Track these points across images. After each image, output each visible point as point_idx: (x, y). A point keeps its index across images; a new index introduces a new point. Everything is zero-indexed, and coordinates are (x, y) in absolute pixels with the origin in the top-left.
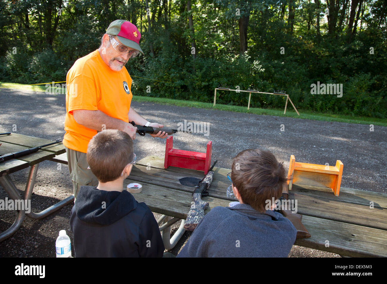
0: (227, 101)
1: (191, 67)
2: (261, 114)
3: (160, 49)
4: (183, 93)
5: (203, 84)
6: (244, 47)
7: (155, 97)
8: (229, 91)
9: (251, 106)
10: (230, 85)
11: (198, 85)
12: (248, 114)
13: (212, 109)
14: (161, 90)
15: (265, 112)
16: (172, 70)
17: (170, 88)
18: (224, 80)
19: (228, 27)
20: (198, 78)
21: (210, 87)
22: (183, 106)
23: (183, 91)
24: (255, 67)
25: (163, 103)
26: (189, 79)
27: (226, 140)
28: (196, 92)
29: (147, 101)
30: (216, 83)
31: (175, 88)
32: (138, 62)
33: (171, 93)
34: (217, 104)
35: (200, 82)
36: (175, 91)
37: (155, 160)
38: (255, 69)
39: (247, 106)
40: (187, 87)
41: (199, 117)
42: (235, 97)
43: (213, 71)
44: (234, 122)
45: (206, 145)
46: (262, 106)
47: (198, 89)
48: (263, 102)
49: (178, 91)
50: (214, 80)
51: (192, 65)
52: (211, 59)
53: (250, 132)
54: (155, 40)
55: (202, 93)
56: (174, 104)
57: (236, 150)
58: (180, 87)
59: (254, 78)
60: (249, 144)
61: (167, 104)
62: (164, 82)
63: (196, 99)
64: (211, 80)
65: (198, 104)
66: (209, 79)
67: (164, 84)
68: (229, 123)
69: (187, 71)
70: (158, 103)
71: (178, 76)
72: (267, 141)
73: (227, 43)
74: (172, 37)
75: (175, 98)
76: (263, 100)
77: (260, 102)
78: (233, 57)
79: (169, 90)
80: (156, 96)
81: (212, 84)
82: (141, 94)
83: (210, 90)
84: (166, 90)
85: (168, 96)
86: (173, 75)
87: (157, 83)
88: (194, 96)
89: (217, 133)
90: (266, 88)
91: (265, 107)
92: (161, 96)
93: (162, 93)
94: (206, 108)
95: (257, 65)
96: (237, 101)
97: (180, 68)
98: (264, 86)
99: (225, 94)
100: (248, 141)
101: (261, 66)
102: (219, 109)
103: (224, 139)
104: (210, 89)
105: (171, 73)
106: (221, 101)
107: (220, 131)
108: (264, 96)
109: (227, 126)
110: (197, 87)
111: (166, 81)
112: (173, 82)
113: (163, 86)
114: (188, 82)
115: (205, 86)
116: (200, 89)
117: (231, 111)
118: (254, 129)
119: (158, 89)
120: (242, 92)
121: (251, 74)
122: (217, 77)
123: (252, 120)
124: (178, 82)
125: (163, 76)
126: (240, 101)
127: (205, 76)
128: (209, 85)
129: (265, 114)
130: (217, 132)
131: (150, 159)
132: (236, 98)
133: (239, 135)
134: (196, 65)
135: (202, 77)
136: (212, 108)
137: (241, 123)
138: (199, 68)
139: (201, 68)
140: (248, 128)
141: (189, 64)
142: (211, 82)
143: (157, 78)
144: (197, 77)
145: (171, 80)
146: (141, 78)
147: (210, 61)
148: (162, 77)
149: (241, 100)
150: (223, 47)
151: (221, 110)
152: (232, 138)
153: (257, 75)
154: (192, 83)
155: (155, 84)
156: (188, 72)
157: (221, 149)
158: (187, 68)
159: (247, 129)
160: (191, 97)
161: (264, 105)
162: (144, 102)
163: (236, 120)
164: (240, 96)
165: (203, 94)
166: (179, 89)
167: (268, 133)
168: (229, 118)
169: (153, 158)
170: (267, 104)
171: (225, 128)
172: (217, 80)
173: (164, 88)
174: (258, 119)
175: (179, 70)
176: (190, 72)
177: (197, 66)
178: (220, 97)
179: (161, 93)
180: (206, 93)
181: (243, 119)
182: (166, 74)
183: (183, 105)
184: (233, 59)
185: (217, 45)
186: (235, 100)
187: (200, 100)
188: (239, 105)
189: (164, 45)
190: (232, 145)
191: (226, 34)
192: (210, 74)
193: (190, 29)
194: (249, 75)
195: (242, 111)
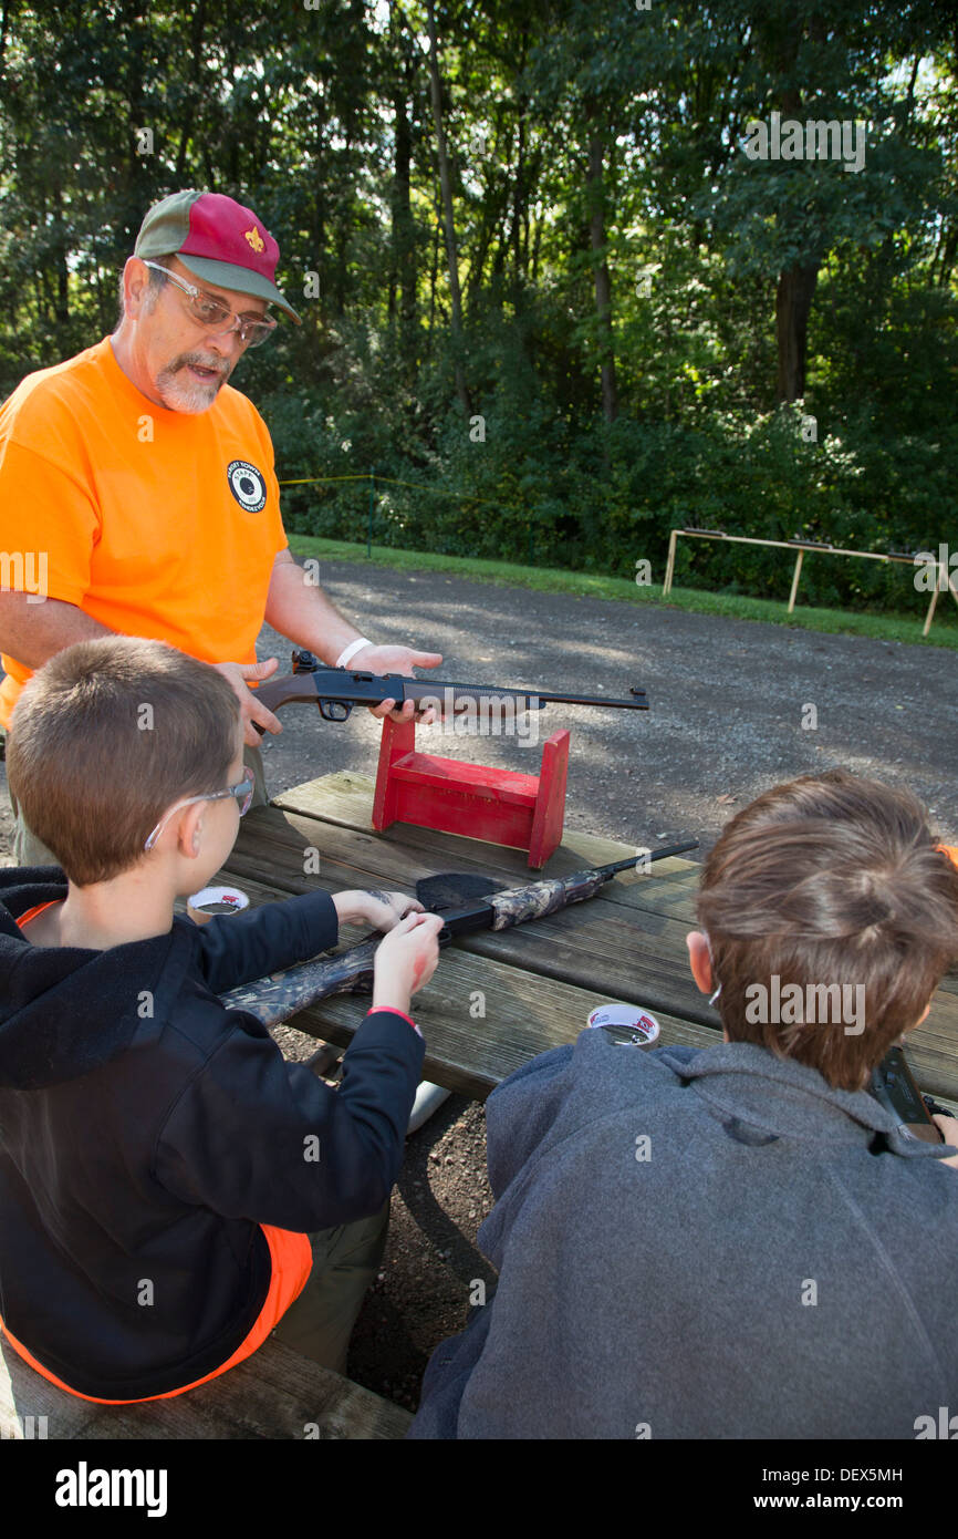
0: (717, 580)
1: (595, 452)
2: (836, 631)
3: (489, 386)
4: (563, 546)
5: (637, 514)
6: (791, 386)
7: (462, 556)
8: (728, 543)
9: (803, 600)
10: (733, 520)
11: (617, 518)
12: (787, 628)
13: (657, 607)
14: (486, 531)
15: (853, 624)
16: (530, 462)
17: (516, 524)
18: (710, 504)
19: (738, 312)
20: (618, 494)
21: (659, 528)
22: (554, 592)
23: (563, 539)
24: (829, 459)
25: (483, 575)
26: (587, 497)
27: (689, 721)
28: (609, 542)
29: (429, 569)
30: (682, 512)
31: (535, 525)
32: (411, 433)
33: (518, 544)
34: (677, 590)
35: (625, 508)
36: (534, 539)
37: (350, 791)
38: (828, 468)
39: (787, 599)
40: (577, 524)
41: (605, 633)
42: (750, 566)
43: (673, 470)
44: (729, 657)
45: (611, 734)
46: (847, 601)
47: (617, 532)
48: (852, 587)
49: (546, 537)
50: (675, 501)
51: (601, 445)
52: (669, 426)
53: (783, 697)
54: (473, 353)
55: (628, 547)
56: (522, 583)
57: (723, 759)
58: (551, 524)
59: (823, 497)
60: (774, 740)
61: (497, 582)
62: (496, 503)
63: (607, 566)
64: (666, 500)
65: (605, 585)
66: (659, 497)
67: (495, 510)
68: (712, 658)
69: (580, 466)
70: (466, 577)
71: (549, 483)
72: (847, 733)
73: (730, 369)
74: (532, 343)
75: (532, 561)
76: (851, 582)
77: (839, 588)
78: (751, 420)
79: (513, 533)
80: (466, 554)
81: (667, 518)
82: (415, 545)
83: (659, 538)
84: (503, 531)
85: (510, 554)
86: (529, 479)
87: (474, 508)
88: (602, 556)
89: (660, 693)
90: (864, 536)
91: (855, 606)
92: (485, 554)
93: (489, 541)
94: (636, 602)
95: (837, 452)
96: (755, 581)
97: (558, 457)
98: (859, 529)
99: (712, 555)
100: (772, 729)
101: (853, 455)
102: (680, 607)
103: (684, 718)
104: (659, 534)
105: (525, 473)
106: (697, 577)
107: (674, 687)
108: (854, 567)
109: (702, 668)
110: (613, 526)
111: (503, 500)
112: (528, 505)
113: (494, 519)
114: (582, 506)
115: (641, 524)
116: (624, 532)
117: (726, 617)
118: (802, 684)
119: (475, 528)
120: (776, 548)
121: (813, 486)
122: (685, 490)
123: (799, 651)
124: (547, 507)
125: (493, 481)
126: (765, 581)
127: (642, 488)
128: (657, 517)
129: (853, 630)
130: (661, 689)
131: (334, 787)
132: (750, 571)
133: (741, 705)
134: (614, 444)
135: (633, 490)
136: (656, 601)
137: (757, 661)
138: (625, 458)
139: (630, 457)
140: (779, 679)
141: (587, 443)
142: (664, 511)
143: (472, 488)
144: (616, 487)
145: (522, 498)
146: (419, 489)
147: (667, 433)
148: (492, 488)
149: (768, 579)
150: (716, 383)
151: (691, 610)
152: (712, 716)
153: (832, 488)
154: (597, 511)
155: (464, 510)
156: (584, 471)
157: (665, 756)
158: (583, 457)
159: (775, 685)
160: (590, 559)
161: (855, 600)
162: (417, 573)
163: (737, 649)
164: (765, 565)
165: (633, 549)
166: (547, 530)
167: (855, 703)
168: (714, 642)
169: (344, 786)
170: (865, 595)
171: (693, 678)
172: (685, 504)
173: (497, 525)
174: (822, 650)
175: (552, 464)
176: (594, 471)
177: (618, 448)
178: (692, 565)
179: (484, 542)
180: (644, 547)
181: (764, 648)
182: (505, 474)
183: (553, 585)
184: (748, 429)
185: (695, 378)
186: (749, 577)
187: (620, 571)
188: (760, 596)
189: (503, 372)
190: (709, 742)
191: (726, 335)
192: (662, 480)
193: (600, 315)
194: (803, 488)
195: (765, 618)
